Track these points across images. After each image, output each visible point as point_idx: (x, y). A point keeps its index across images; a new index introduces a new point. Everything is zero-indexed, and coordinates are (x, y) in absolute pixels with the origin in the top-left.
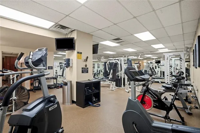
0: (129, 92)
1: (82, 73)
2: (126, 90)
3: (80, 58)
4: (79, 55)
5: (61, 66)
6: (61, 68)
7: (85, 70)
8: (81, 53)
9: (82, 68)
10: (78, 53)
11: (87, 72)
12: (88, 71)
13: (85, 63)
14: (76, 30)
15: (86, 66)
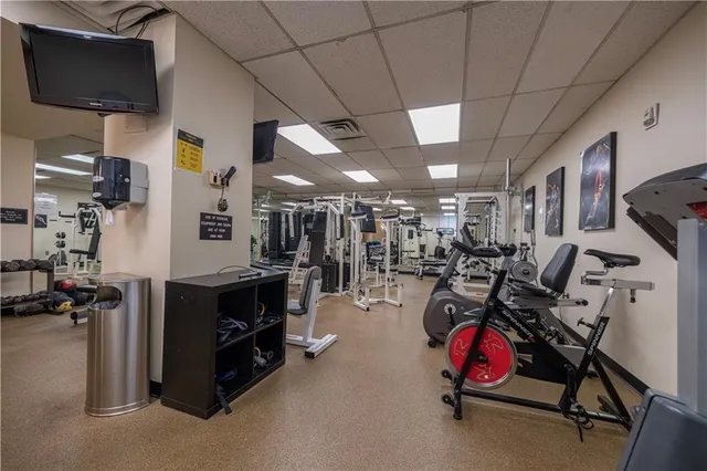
0: (368, 309)
1: (201, 238)
2: (357, 303)
3: (194, 166)
4: (188, 151)
5: (83, 215)
6: (84, 226)
7: (215, 227)
8: (199, 142)
9: (203, 216)
10: (182, 135)
11: (228, 236)
12: (229, 230)
13: (217, 194)
14: (174, 16)
15: (223, 207)
